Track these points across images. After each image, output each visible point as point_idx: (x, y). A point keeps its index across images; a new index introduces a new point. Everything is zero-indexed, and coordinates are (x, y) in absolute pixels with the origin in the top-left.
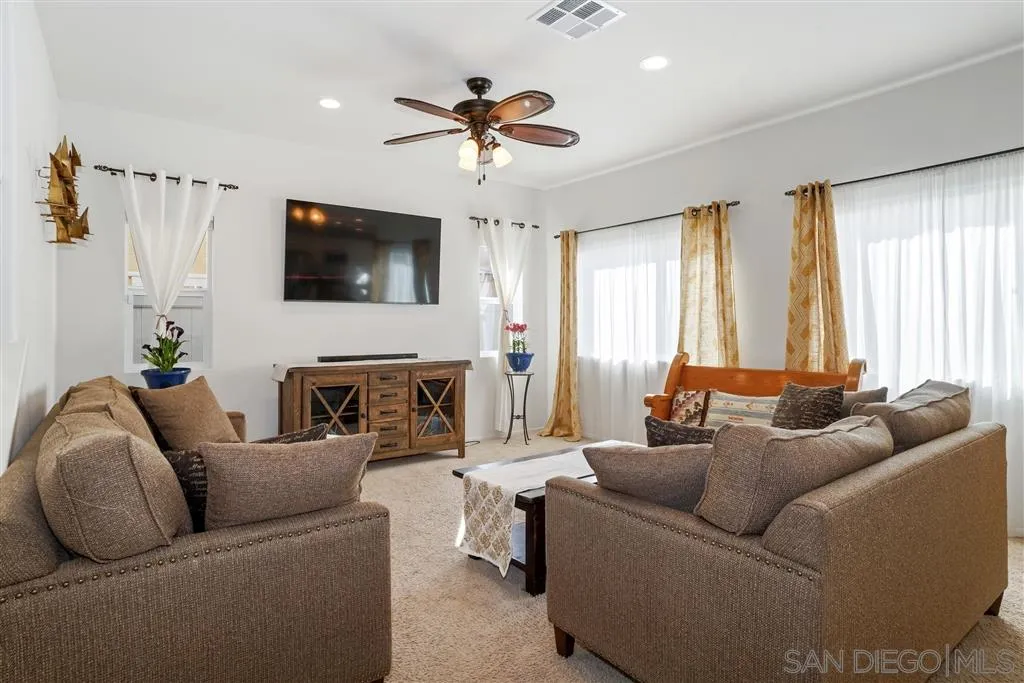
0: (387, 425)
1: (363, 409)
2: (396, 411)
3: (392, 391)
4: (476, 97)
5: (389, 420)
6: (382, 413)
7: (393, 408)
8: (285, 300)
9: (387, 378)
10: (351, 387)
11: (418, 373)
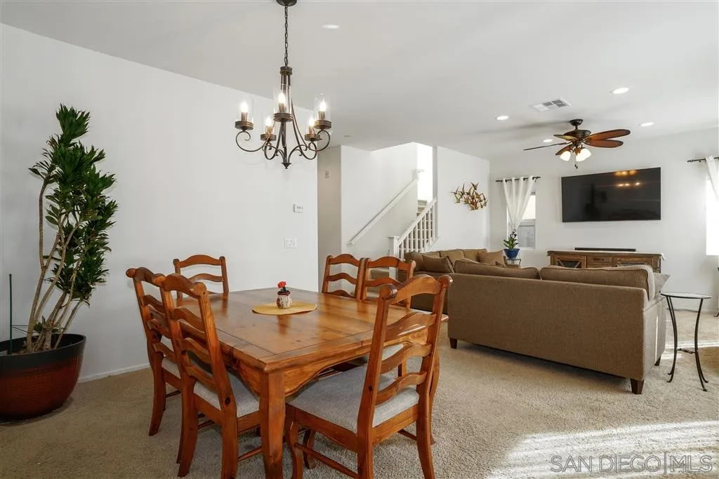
8: (563, 222)
9: (597, 259)
10: (577, 262)
11: (618, 259)
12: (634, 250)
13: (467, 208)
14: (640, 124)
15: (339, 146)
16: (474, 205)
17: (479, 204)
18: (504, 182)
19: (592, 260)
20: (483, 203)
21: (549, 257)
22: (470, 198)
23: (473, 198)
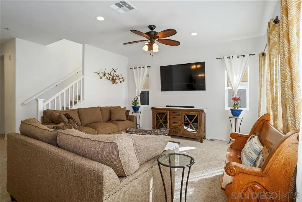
0: (175, 126)
1: (168, 120)
2: (177, 122)
3: (176, 116)
4: (151, 31)
5: (176, 125)
6: (173, 122)
7: (176, 121)
8: (161, 91)
9: (175, 113)
10: (165, 114)
11: (184, 112)
12: (193, 107)
13: (110, 82)
14: (190, 34)
15: (15, 39)
16: (114, 81)
17: (117, 81)
18: (134, 68)
19: (172, 113)
20: (121, 80)
21: (152, 111)
22: (111, 77)
23: (113, 77)
